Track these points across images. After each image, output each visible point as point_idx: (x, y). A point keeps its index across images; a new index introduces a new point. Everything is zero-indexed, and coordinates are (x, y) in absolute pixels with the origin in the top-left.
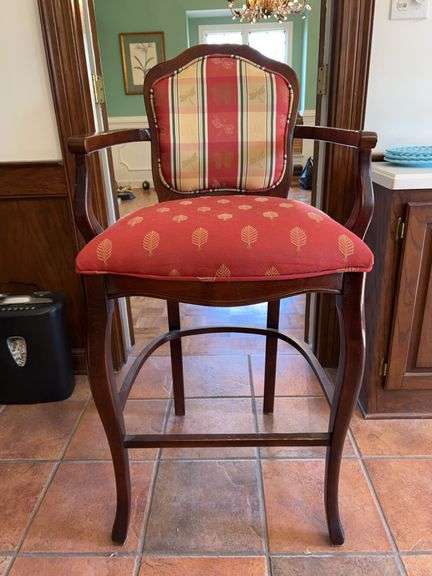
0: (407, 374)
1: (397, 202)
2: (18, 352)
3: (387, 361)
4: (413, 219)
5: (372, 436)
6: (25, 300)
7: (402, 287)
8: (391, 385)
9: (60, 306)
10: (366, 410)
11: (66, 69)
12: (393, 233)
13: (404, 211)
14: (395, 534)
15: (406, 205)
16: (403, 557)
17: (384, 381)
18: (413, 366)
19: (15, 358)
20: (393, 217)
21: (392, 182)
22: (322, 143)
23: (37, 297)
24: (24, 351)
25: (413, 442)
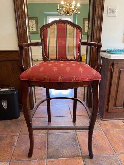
0: (113, 108)
1: (111, 62)
2: (5, 105)
3: (108, 104)
4: (115, 67)
5: (105, 125)
6: (7, 89)
7: (112, 85)
8: (109, 111)
9: (17, 91)
10: (102, 118)
12: (110, 70)
13: (113, 65)
14: (114, 149)
15: (113, 63)
16: (118, 155)
17: (107, 110)
18: (115, 106)
19: (4, 106)
20: (110, 66)
21: (110, 57)
23: (10, 89)
24: (7, 104)
25: (116, 126)
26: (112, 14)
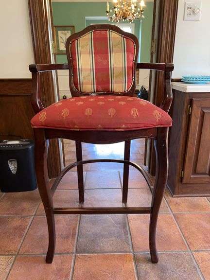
0: (192, 176)
1: (188, 98)
2: (13, 167)
3: (183, 170)
4: (195, 106)
5: (176, 204)
6: (17, 142)
7: (190, 136)
8: (185, 181)
9: (33, 146)
10: (173, 193)
11: (40, 37)
12: (186, 112)
13: (191, 102)
14: (189, 243)
15: (192, 99)
16: (193, 253)
17: (181, 179)
18: (195, 172)
19: (11, 169)
20: (186, 105)
21: (186, 89)
22: (154, 70)
23: (22, 141)
24: (16, 166)
25: (195, 207)
26: (192, 17)
